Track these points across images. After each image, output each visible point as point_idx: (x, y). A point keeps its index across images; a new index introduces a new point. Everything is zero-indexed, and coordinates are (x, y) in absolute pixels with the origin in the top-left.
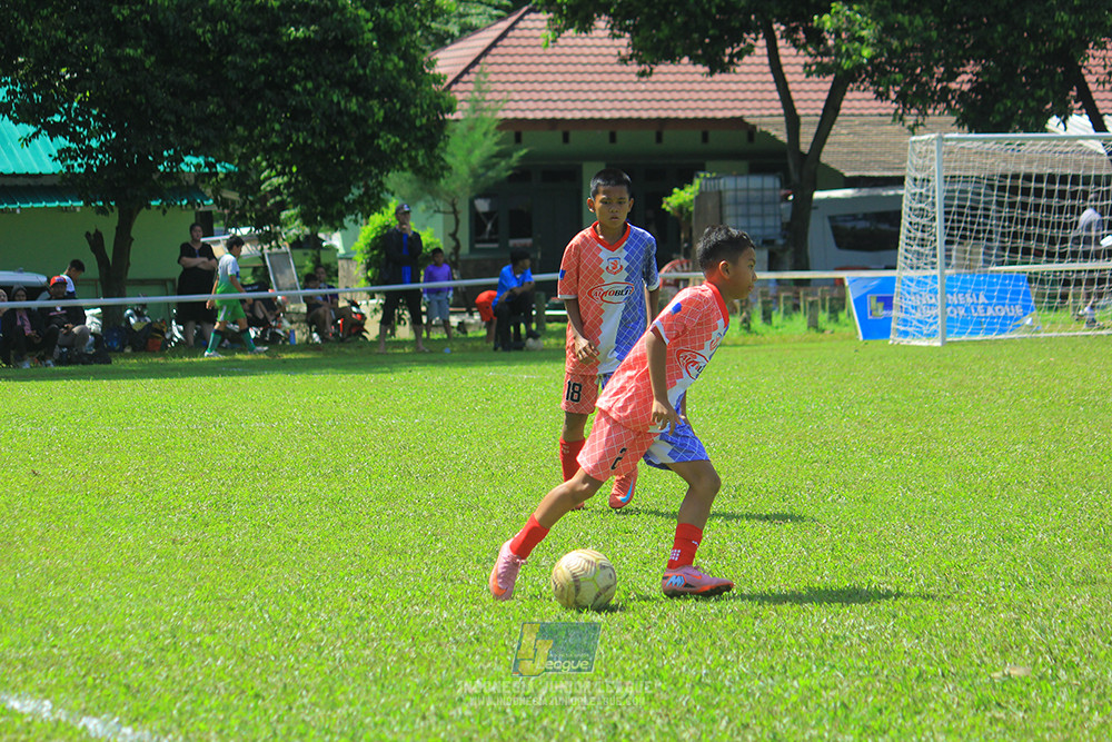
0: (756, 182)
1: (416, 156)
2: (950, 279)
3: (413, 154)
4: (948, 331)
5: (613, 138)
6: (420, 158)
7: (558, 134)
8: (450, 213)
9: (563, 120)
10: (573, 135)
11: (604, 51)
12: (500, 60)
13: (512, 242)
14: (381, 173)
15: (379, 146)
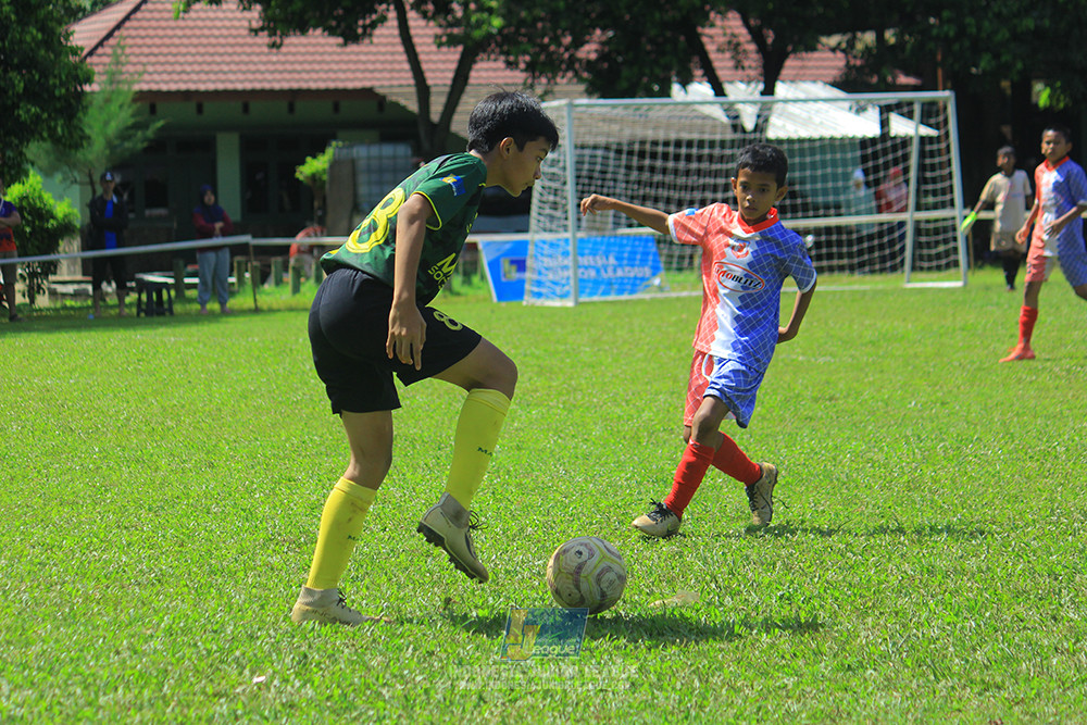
0: (388, 150)
1: (56, 128)
2: (582, 240)
3: (53, 124)
4: (580, 290)
5: (246, 108)
6: (59, 130)
7: (192, 106)
8: (86, 183)
9: (197, 92)
10: (207, 106)
11: (236, 23)
12: (133, 33)
13: (147, 212)
14: (21, 143)
15: (19, 116)
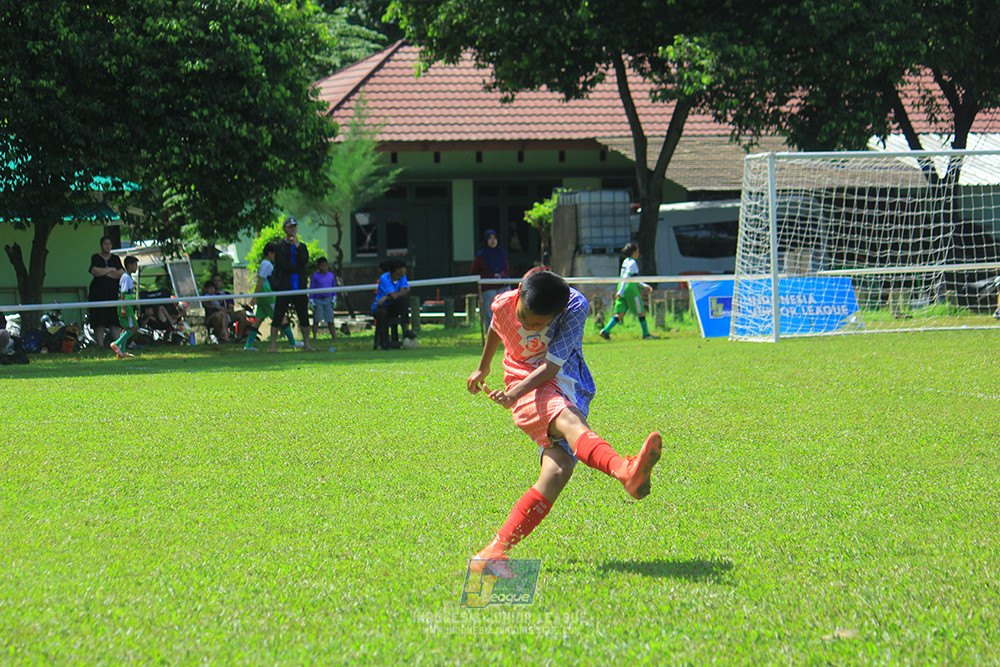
0: (607, 196)
1: (302, 176)
2: (783, 282)
3: (299, 174)
4: (781, 328)
5: (479, 157)
6: (306, 177)
7: (430, 155)
8: (333, 226)
9: (434, 142)
10: (444, 155)
11: (471, 80)
12: (377, 88)
14: (271, 190)
15: (267, 168)
